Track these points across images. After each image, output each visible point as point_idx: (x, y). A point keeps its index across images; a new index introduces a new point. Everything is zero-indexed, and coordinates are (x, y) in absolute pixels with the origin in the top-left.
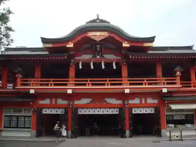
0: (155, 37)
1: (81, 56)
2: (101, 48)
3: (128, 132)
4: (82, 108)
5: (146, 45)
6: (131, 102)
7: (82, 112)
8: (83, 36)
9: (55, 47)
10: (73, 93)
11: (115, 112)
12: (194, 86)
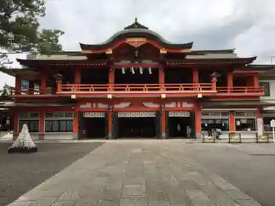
0: (192, 43)
1: (119, 61)
2: (139, 54)
3: (164, 134)
4: (122, 111)
6: (167, 106)
7: (120, 115)
8: (122, 42)
9: (95, 53)
10: (113, 98)
11: (153, 115)
12: (231, 92)
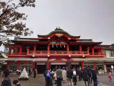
0: (80, 36)
1: (52, 42)
4: (53, 62)
5: (77, 39)
7: (52, 64)
10: (50, 56)
11: (65, 64)
12: (94, 55)
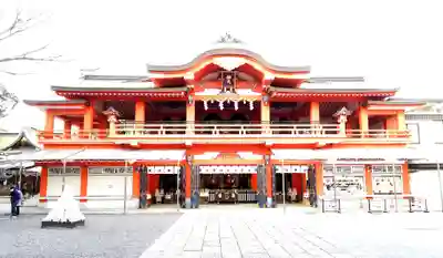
1: (203, 90)
3: (269, 200)
6: (274, 157)
8: (209, 62)
10: (193, 144)
11: (252, 170)
12: (366, 137)
